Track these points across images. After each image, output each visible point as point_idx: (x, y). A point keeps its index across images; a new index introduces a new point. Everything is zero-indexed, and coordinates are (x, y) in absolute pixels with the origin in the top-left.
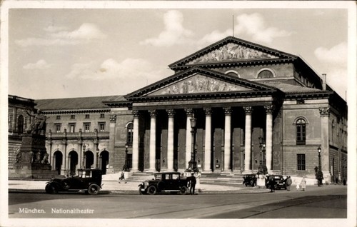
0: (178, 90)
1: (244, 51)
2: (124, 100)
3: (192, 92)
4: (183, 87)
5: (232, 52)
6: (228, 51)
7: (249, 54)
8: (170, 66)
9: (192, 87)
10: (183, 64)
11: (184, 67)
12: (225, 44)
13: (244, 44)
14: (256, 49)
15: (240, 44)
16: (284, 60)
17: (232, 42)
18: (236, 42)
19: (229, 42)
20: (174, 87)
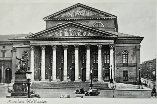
10: (51, 18)
11: (52, 19)
12: (76, 7)
13: (87, 8)
14: (94, 11)
15: (84, 8)
16: (109, 18)
17: (80, 6)
18: (82, 7)
19: (78, 6)
20: (56, 33)
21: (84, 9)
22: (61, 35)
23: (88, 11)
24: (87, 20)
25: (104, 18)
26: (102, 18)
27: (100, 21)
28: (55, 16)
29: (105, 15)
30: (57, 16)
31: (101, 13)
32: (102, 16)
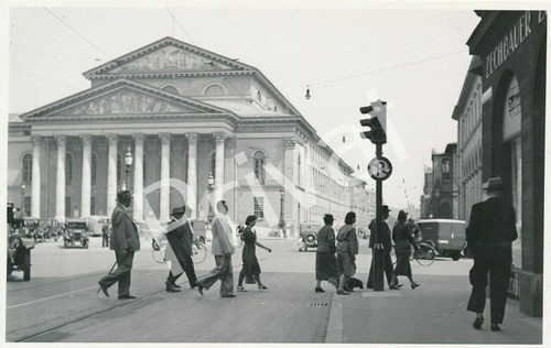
0: (97, 110)
1: (187, 58)
2: (20, 120)
3: (117, 112)
4: (104, 104)
5: (171, 59)
6: (166, 56)
7: (193, 62)
8: (84, 74)
9: (117, 106)
10: (102, 72)
11: (104, 76)
12: (161, 46)
13: (187, 49)
14: (203, 55)
15: (181, 47)
16: (240, 72)
17: (171, 44)
18: (176, 45)
19: (167, 44)
20: (91, 105)
21: (182, 51)
22: (102, 111)
23: (192, 55)
24: (188, 76)
25: (229, 73)
26: (223, 73)
27: (218, 79)
28: (113, 67)
29: (231, 65)
30: (116, 67)
31: (220, 61)
32: (224, 67)
